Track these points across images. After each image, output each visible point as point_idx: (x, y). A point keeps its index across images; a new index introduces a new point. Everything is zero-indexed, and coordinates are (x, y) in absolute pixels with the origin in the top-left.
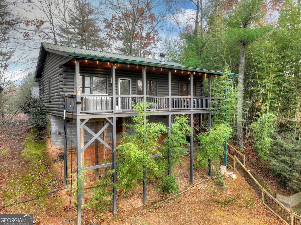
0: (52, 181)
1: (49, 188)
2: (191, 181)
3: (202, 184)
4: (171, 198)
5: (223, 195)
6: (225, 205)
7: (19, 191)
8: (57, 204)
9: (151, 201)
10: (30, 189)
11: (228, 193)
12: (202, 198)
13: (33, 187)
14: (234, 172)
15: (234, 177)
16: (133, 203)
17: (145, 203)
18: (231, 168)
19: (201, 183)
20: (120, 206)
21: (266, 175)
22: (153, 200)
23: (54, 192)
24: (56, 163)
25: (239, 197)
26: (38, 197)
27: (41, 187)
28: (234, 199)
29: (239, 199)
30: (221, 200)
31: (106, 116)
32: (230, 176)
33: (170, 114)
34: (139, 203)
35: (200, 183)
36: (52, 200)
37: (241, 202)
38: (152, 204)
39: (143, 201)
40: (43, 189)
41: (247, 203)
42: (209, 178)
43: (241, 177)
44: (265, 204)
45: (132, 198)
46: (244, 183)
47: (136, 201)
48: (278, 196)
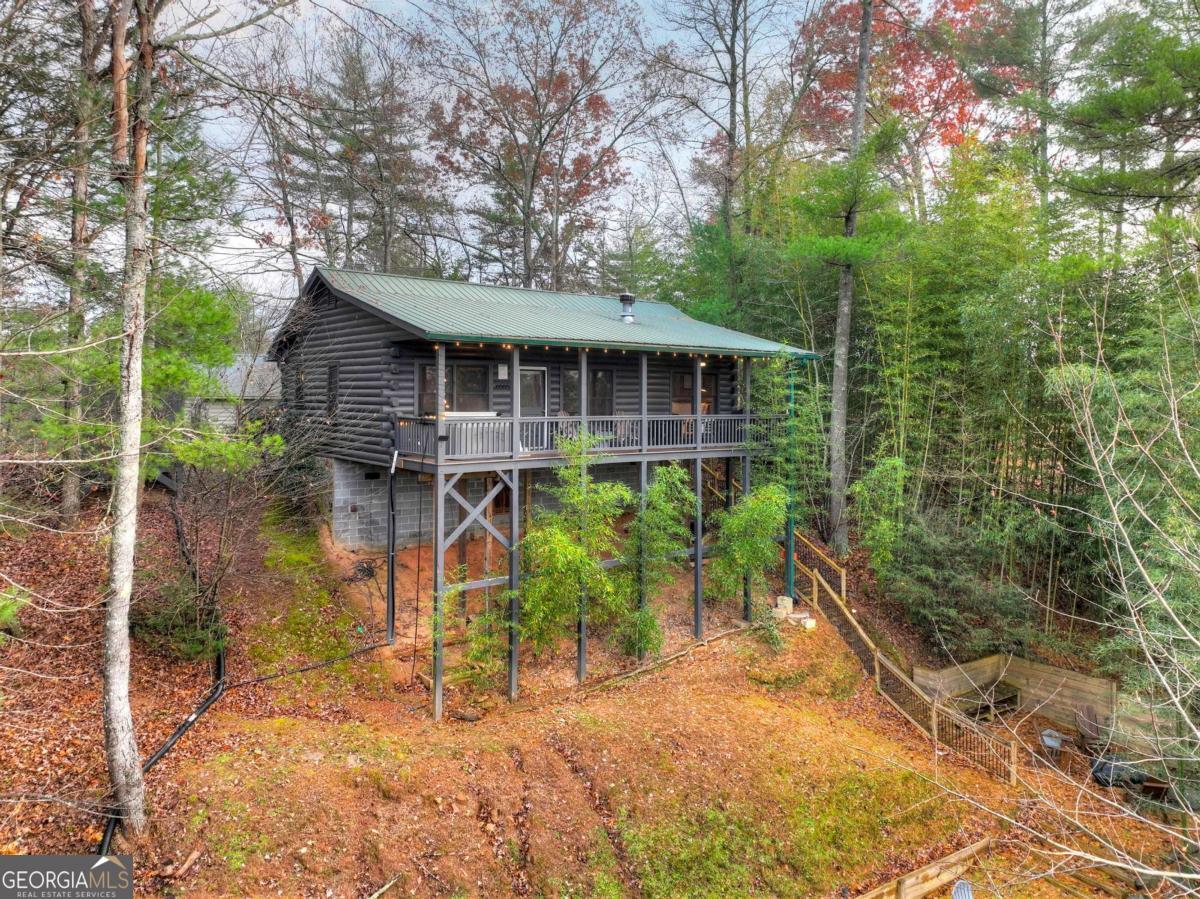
0: (354, 626)
1: (352, 643)
2: (697, 632)
3: (724, 641)
4: (644, 668)
5: (774, 665)
6: (778, 688)
7: (285, 648)
8: (376, 676)
9: (595, 676)
10: (308, 642)
11: (788, 663)
12: (721, 670)
13: (315, 639)
14: (813, 614)
15: (811, 624)
16: (553, 678)
17: (583, 679)
18: (807, 604)
19: (722, 637)
20: (523, 683)
21: (895, 619)
22: (601, 672)
23: (365, 652)
24: (353, 585)
25: (814, 670)
26: (330, 661)
27: (332, 639)
28: (802, 677)
29: (815, 677)
30: (767, 676)
31: (499, 468)
32: (799, 621)
33: (644, 460)
34: (568, 679)
35: (719, 638)
36: (362, 667)
37: (820, 683)
38: (599, 681)
39: (578, 674)
40: (339, 643)
41: (834, 685)
42: (743, 625)
43: (828, 626)
44: (881, 692)
45: (550, 667)
46: (836, 639)
47: (561, 675)
48: (918, 671)
